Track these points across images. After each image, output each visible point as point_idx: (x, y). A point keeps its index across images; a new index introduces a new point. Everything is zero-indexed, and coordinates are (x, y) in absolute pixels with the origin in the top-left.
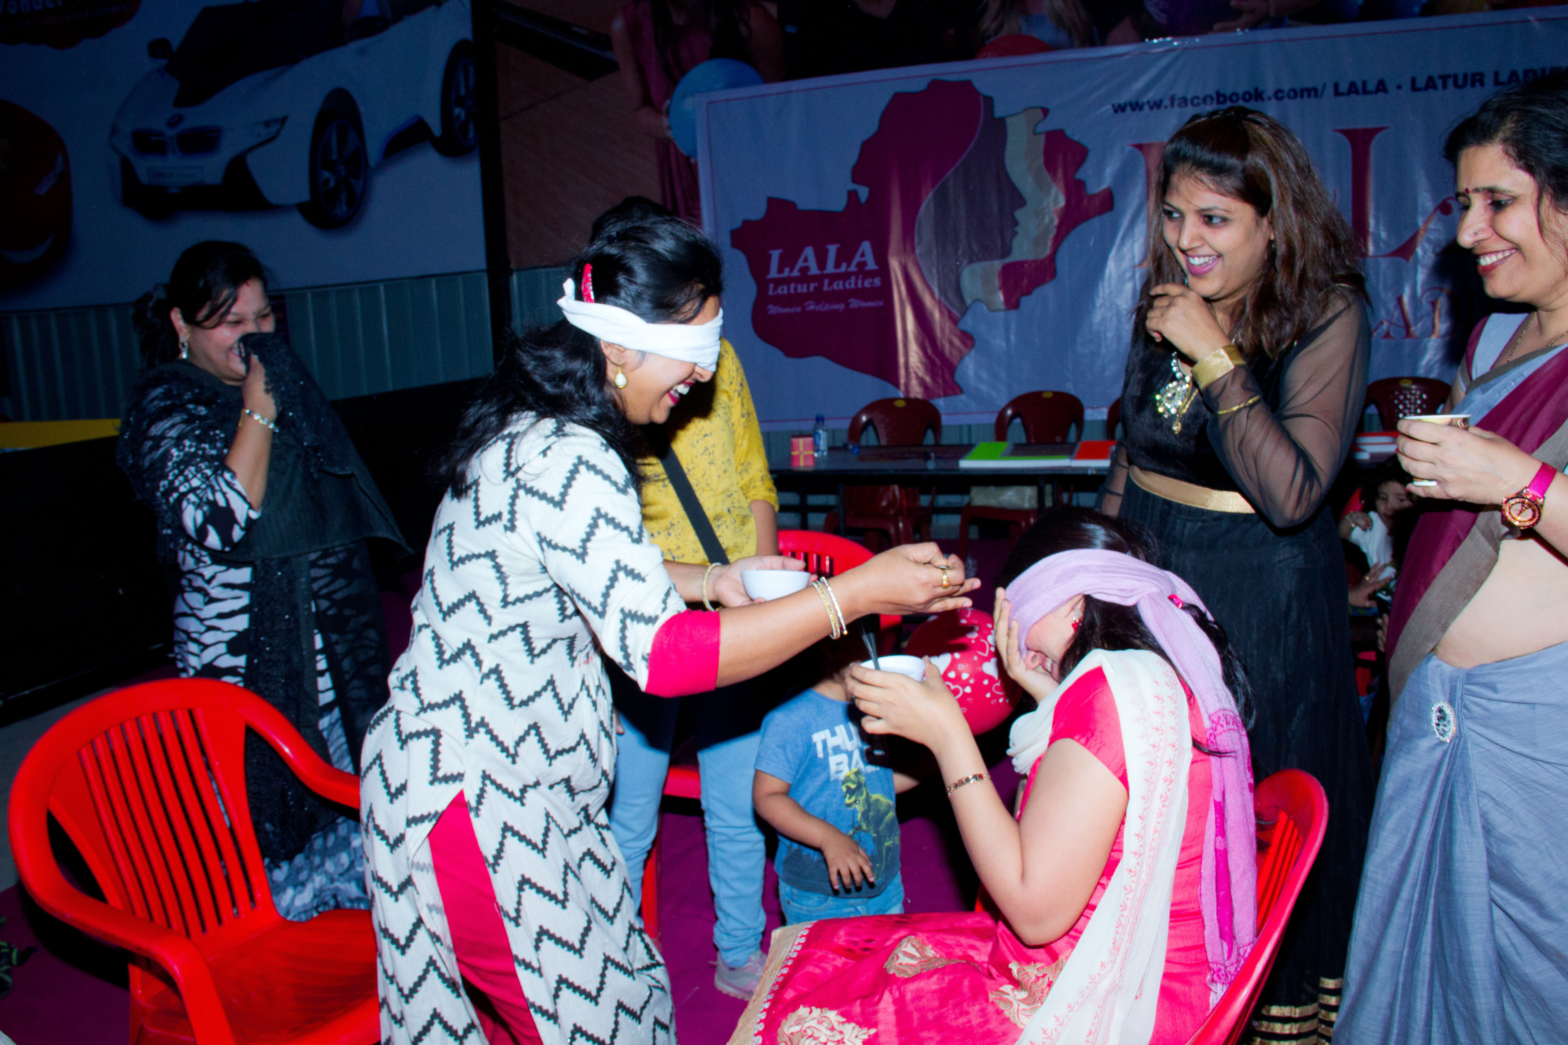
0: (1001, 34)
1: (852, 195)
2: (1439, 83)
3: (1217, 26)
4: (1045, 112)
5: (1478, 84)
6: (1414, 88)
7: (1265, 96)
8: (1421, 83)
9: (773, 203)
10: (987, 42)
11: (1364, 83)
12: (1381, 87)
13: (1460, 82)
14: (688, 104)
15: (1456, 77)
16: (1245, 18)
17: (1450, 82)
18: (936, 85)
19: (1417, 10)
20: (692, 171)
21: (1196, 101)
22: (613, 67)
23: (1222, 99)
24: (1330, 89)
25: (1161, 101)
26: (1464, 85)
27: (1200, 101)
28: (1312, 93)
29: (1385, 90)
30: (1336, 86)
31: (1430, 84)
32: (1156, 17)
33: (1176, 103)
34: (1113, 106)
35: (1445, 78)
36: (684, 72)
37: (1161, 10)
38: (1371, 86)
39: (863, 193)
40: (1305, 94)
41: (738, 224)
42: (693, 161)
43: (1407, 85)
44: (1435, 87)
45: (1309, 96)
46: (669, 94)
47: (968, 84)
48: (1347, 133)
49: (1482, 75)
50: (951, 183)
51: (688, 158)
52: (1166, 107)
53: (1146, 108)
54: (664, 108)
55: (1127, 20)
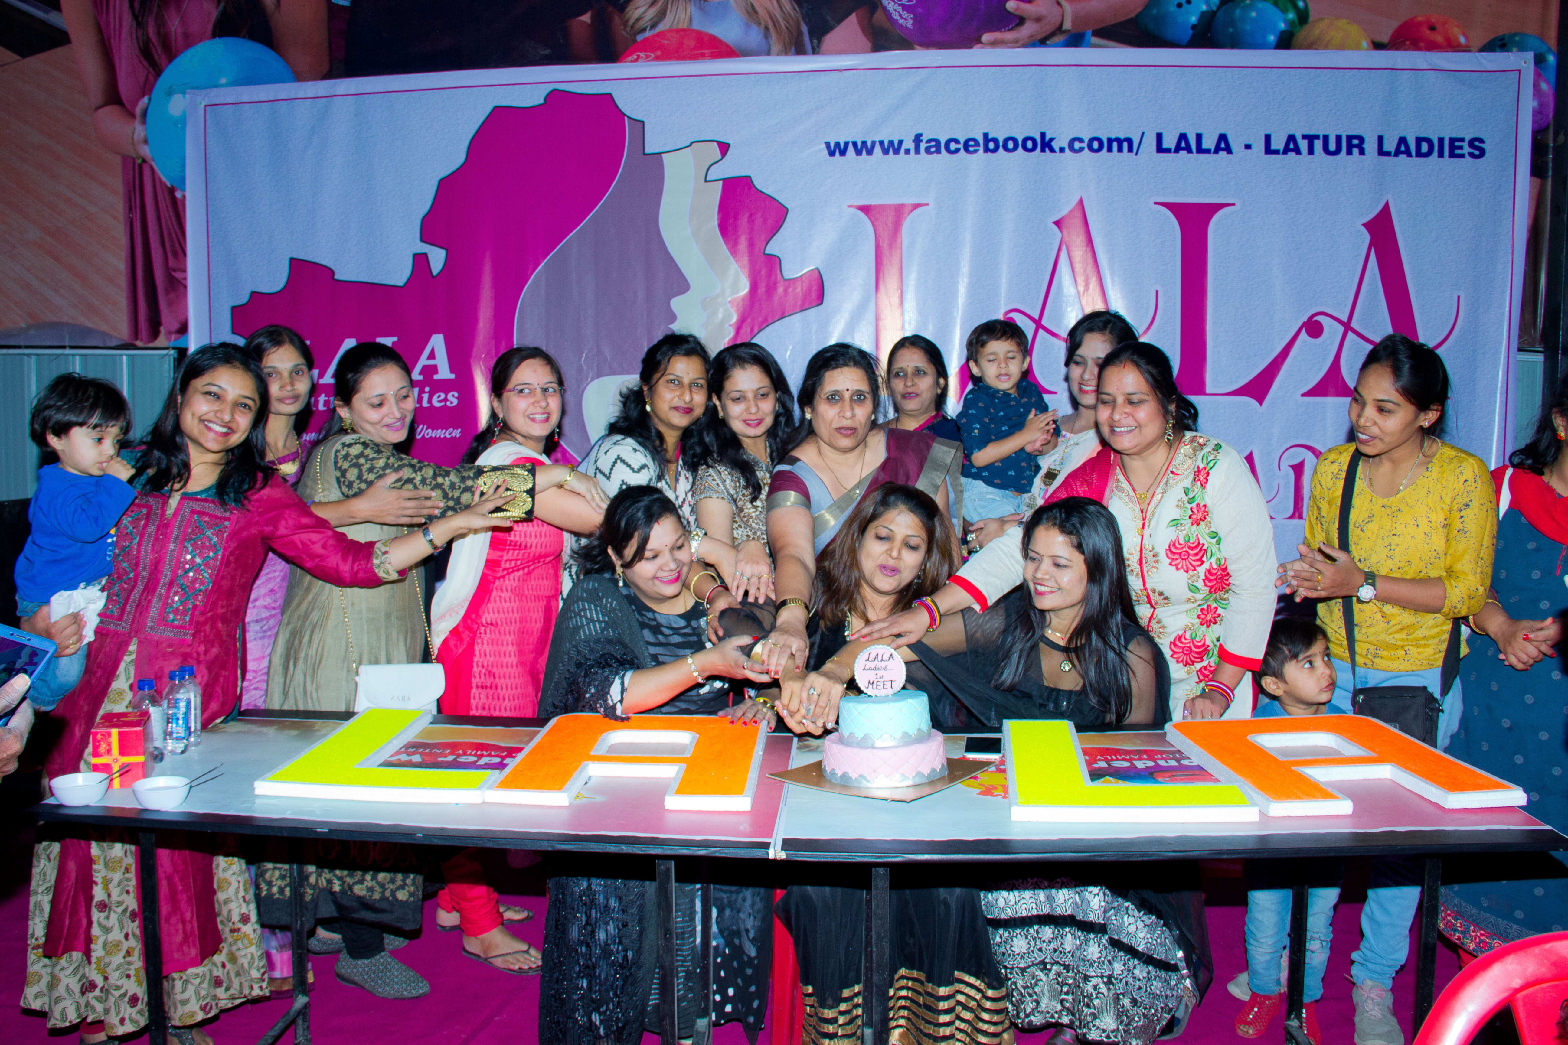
0: (660, 28)
1: (420, 261)
2: (1303, 145)
3: (986, 37)
4: (724, 148)
5: (1355, 151)
6: (1269, 151)
7: (1056, 145)
8: (1278, 143)
9: (298, 267)
10: (640, 38)
11: (1199, 137)
12: (1223, 144)
13: (1332, 147)
14: (177, 105)
15: (1326, 138)
16: (1028, 29)
17: (1318, 144)
18: (556, 97)
19: (1272, 38)
20: (178, 209)
21: (953, 146)
22: (60, 38)
23: (991, 145)
24: (1150, 143)
25: (901, 142)
26: (1338, 151)
27: (961, 146)
28: (1125, 145)
29: (1228, 150)
30: (1159, 137)
31: (1291, 145)
32: (896, 17)
33: (923, 146)
34: (828, 145)
35: (1311, 139)
36: (171, 55)
37: (905, 7)
38: (1209, 143)
39: (437, 258)
40: (1115, 145)
41: (243, 298)
42: (178, 195)
43: (1259, 146)
44: (1297, 151)
45: (1120, 150)
46: (147, 89)
47: (608, 99)
48: (1174, 208)
49: (1361, 139)
50: (574, 251)
51: (172, 191)
52: (907, 152)
53: (878, 149)
54: (138, 110)
55: (853, 19)
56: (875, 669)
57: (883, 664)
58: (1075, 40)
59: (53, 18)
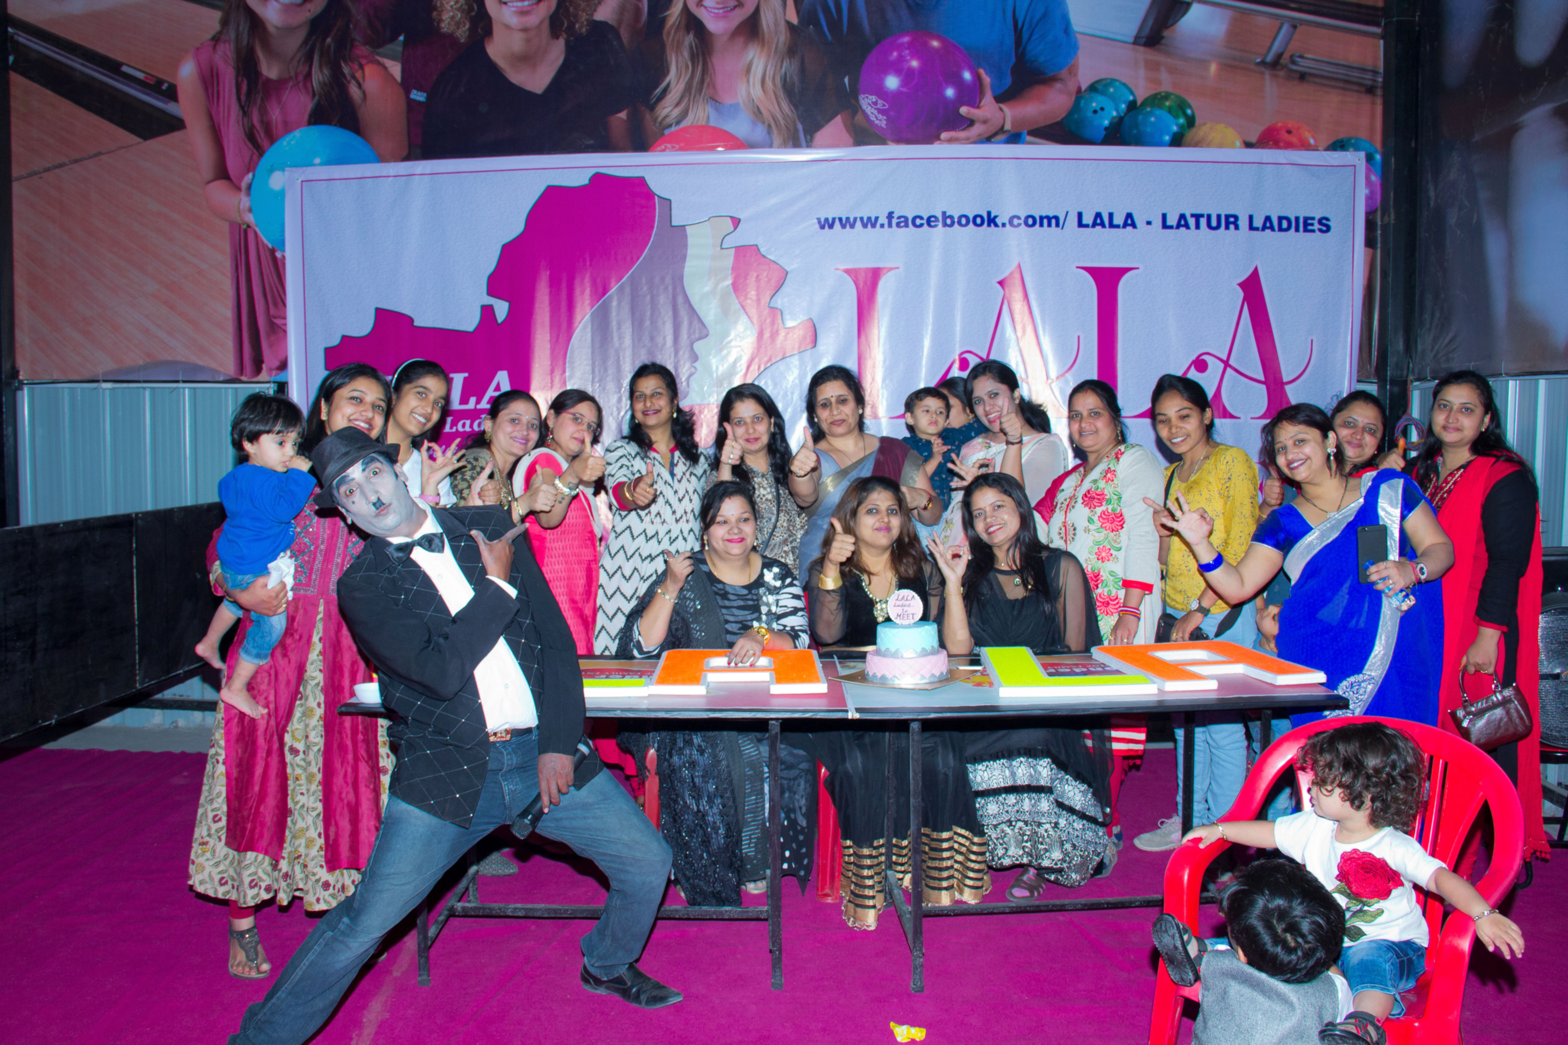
0: (684, 124)
1: (487, 312)
2: (1192, 222)
3: (943, 136)
4: (736, 222)
5: (1232, 227)
6: (1165, 226)
7: (999, 221)
8: (1172, 220)
9: (383, 316)
10: (667, 132)
11: (1111, 215)
12: (1130, 221)
13: (1214, 223)
14: (277, 181)
15: (1209, 217)
16: (977, 129)
17: (1203, 221)
18: (599, 179)
19: (1167, 138)
20: (278, 267)
21: (918, 222)
22: (176, 124)
23: (949, 221)
24: (1073, 220)
25: (877, 218)
26: (1218, 227)
27: (924, 222)
28: (1053, 222)
29: (1134, 225)
30: (1080, 215)
31: (1182, 223)
32: (873, 118)
33: (894, 221)
34: (819, 220)
35: (1197, 217)
36: (272, 139)
37: (880, 111)
38: (1119, 220)
39: (502, 309)
40: (1045, 221)
41: (335, 341)
42: (278, 255)
43: (1158, 222)
44: (1187, 226)
45: (1049, 225)
46: (251, 167)
47: (641, 182)
48: (1091, 271)
49: (1236, 218)
50: (614, 303)
51: (273, 251)
52: (882, 226)
53: (858, 224)
54: (244, 185)
55: (838, 119)
56: (903, 606)
57: (907, 603)
58: (1014, 138)
59: (171, 108)
